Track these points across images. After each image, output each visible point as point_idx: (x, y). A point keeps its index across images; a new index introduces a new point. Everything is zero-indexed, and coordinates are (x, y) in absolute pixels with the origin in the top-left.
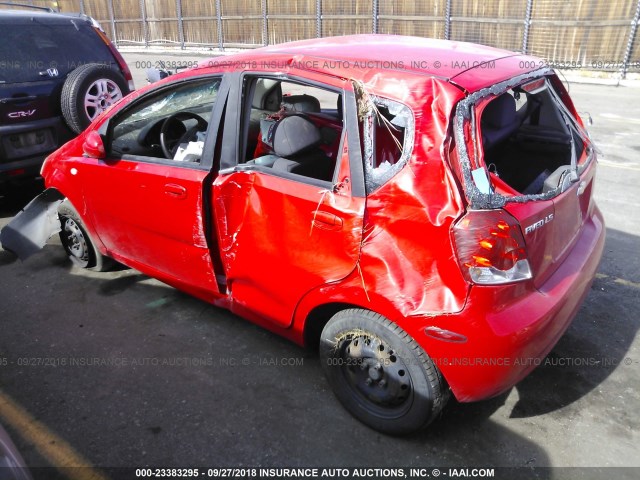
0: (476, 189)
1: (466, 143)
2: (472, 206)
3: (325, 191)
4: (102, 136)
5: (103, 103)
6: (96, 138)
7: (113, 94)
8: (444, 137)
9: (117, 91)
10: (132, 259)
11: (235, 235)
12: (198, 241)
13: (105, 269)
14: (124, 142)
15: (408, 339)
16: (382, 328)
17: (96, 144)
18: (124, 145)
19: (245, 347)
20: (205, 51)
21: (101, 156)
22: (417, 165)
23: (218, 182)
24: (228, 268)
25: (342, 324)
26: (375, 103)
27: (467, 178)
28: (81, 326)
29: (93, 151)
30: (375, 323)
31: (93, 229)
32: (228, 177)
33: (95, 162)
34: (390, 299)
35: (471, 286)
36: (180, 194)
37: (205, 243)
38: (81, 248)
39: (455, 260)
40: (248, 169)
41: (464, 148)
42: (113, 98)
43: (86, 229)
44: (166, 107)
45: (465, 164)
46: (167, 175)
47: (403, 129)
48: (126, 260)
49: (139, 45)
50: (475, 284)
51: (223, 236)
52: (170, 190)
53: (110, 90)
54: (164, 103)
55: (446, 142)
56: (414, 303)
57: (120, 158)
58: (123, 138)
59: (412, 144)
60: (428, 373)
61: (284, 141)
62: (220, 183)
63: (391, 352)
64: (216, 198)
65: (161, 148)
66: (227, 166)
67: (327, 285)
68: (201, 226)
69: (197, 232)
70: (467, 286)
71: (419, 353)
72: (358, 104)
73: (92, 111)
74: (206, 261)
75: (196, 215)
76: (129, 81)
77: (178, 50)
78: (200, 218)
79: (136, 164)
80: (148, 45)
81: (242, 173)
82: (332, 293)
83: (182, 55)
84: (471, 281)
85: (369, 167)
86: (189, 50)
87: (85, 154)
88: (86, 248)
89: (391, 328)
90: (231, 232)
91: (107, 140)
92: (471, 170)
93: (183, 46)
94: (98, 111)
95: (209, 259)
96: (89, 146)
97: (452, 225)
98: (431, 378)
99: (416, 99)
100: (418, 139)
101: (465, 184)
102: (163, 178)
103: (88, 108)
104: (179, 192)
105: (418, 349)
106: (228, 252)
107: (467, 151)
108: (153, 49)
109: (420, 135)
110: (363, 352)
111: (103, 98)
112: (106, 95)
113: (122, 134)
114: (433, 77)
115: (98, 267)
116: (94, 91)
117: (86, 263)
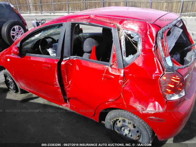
0: (167, 64)
1: (162, 47)
2: (166, 71)
3: (107, 66)
4: (18, 47)
5: (17, 34)
6: (16, 48)
7: (20, 31)
8: (154, 45)
9: (22, 30)
10: (31, 90)
11: (70, 82)
12: (56, 85)
13: (21, 93)
14: (26, 48)
15: (141, 121)
16: (131, 117)
17: (16, 50)
18: (26, 50)
19: (75, 121)
20: (49, 14)
21: (18, 55)
22: (144, 56)
23: (63, 63)
24: (68, 93)
25: (114, 115)
26: (125, 32)
27: (164, 61)
28: (15, 116)
29: (15, 53)
30: (128, 115)
31: (17, 80)
32: (67, 61)
33: (16, 57)
34: (135, 107)
35: (167, 101)
36: (49, 68)
37: (59, 85)
38: (13, 86)
39: (161, 92)
40: (74, 58)
41: (162, 49)
42: (20, 32)
43: (14, 80)
44: (41, 35)
45: (163, 55)
46: (43, 61)
47: (137, 42)
48: (29, 91)
49: (27, 13)
50: (168, 100)
51: (66, 82)
52: (45, 66)
53: (19, 29)
54: (40, 34)
55: (154, 47)
56: (145, 108)
57: (25, 55)
58: (25, 47)
59: (141, 48)
60: (149, 132)
61: (87, 47)
62: (64, 63)
63: (134, 125)
64: (63, 69)
65: (39, 50)
66: (66, 57)
67: (109, 102)
68: (57, 79)
69: (55, 81)
70: (165, 102)
71: (145, 125)
72: (118, 33)
73: (13, 37)
74: (59, 92)
75: (55, 75)
76: (26, 26)
77: (40, 14)
78: (57, 76)
79: (31, 57)
80: (30, 13)
81: (72, 60)
82: (111, 104)
83: (41, 16)
84: (167, 100)
85: (124, 57)
86: (43, 14)
87: (12, 54)
88: (14, 86)
89: (135, 117)
90: (68, 81)
91: (20, 48)
92: (165, 57)
93: (41, 13)
94: (16, 37)
95: (60, 91)
96: (14, 51)
97: (159, 79)
98: (150, 134)
99: (141, 31)
100: (143, 45)
101: (163, 62)
102: (42, 62)
103: (12, 36)
104: (48, 67)
105: (145, 124)
106: (68, 88)
107: (163, 50)
108: (32, 14)
109: (144, 44)
110: (123, 125)
111: (17, 32)
112: (18, 31)
113: (25, 46)
114: (147, 22)
115: (19, 92)
116: (14, 30)
117: (15, 91)
